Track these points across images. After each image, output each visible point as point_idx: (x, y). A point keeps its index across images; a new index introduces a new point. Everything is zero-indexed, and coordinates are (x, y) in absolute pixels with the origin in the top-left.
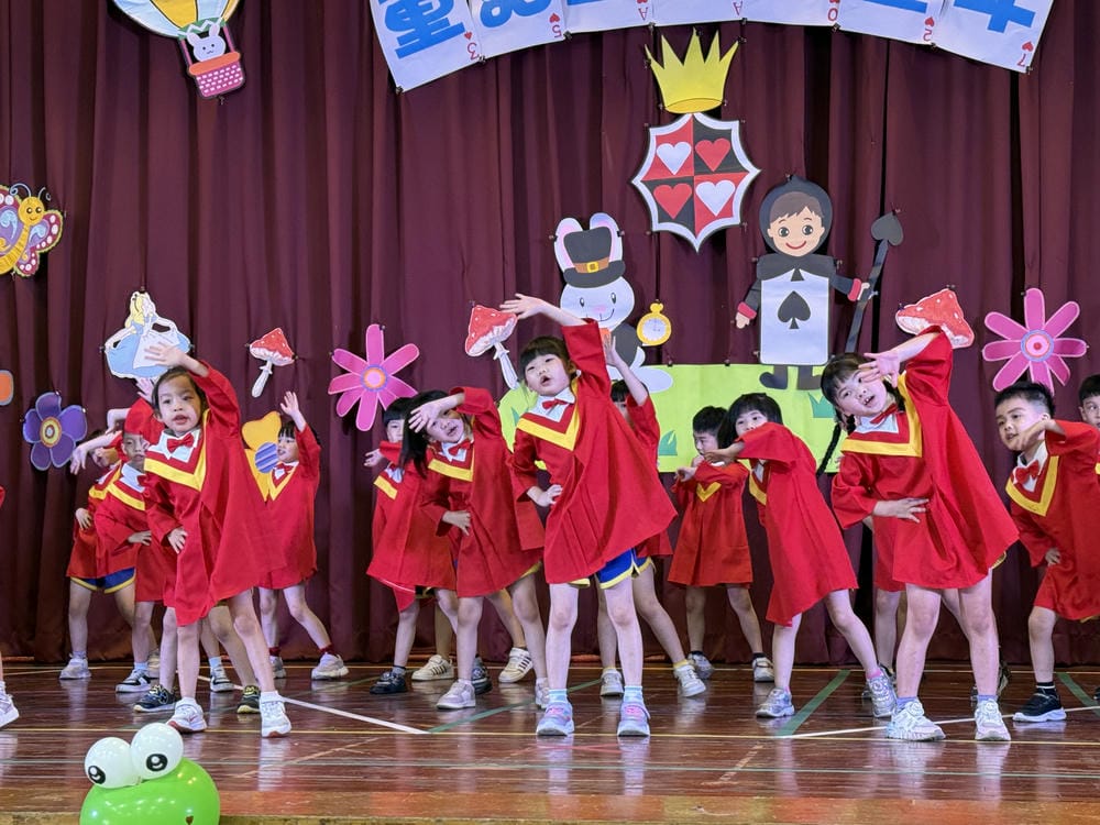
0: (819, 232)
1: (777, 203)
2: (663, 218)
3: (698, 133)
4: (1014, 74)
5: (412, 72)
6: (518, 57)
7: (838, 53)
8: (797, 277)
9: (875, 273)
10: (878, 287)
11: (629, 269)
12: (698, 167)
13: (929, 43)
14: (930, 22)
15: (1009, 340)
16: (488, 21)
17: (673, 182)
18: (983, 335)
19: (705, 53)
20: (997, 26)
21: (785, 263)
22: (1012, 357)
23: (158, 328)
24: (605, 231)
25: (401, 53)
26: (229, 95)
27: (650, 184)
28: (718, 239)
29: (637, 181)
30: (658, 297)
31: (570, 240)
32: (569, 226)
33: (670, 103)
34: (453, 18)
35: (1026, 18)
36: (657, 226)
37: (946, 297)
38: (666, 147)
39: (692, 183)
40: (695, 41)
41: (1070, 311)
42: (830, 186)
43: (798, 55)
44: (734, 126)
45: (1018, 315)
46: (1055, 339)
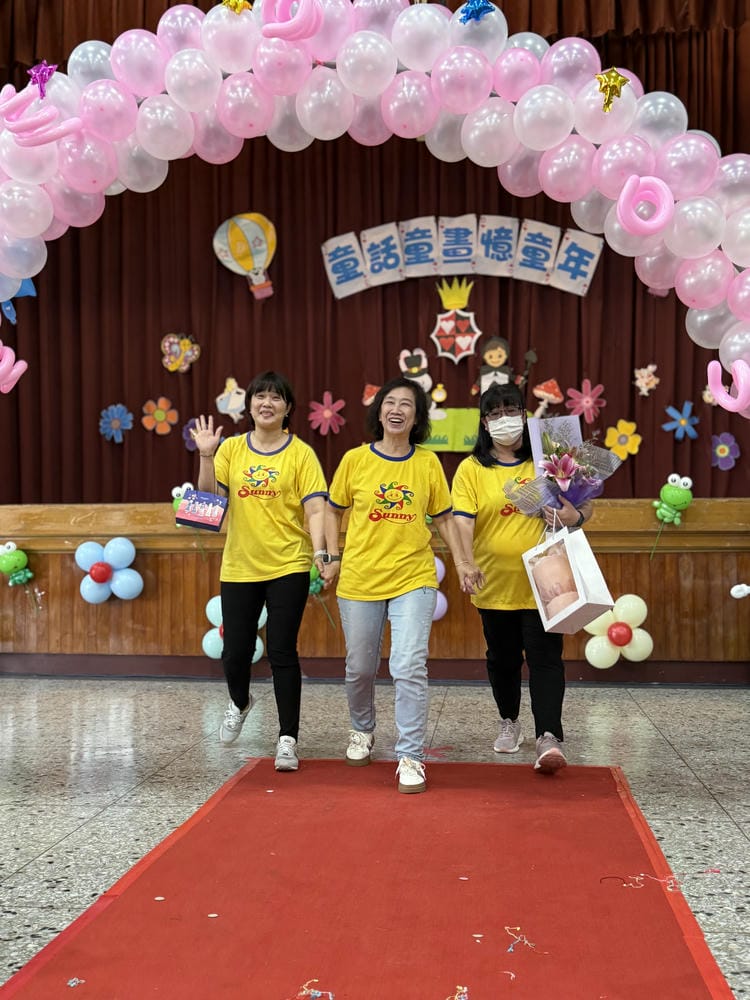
0: (504, 357)
1: (488, 346)
2: (443, 350)
3: (457, 317)
4: (579, 297)
5: (342, 291)
6: (384, 287)
7: (511, 286)
8: (496, 375)
9: (526, 373)
10: (527, 377)
11: (429, 371)
12: (457, 331)
13: (547, 284)
14: (548, 275)
15: (576, 400)
16: (373, 271)
17: (447, 337)
18: (567, 398)
19: (460, 283)
20: (573, 277)
21: (491, 369)
22: (578, 405)
23: (238, 393)
24: (419, 357)
25: (338, 283)
26: (268, 299)
27: (438, 337)
28: (465, 360)
29: (433, 336)
30: (440, 382)
31: (407, 360)
32: (405, 353)
33: (446, 304)
34: (359, 269)
35: (584, 274)
36: (441, 354)
37: (553, 382)
38: (444, 322)
39: (454, 337)
40: (456, 281)
41: (600, 388)
42: (510, 337)
43: (496, 287)
44: (471, 315)
45: (579, 389)
46: (594, 399)
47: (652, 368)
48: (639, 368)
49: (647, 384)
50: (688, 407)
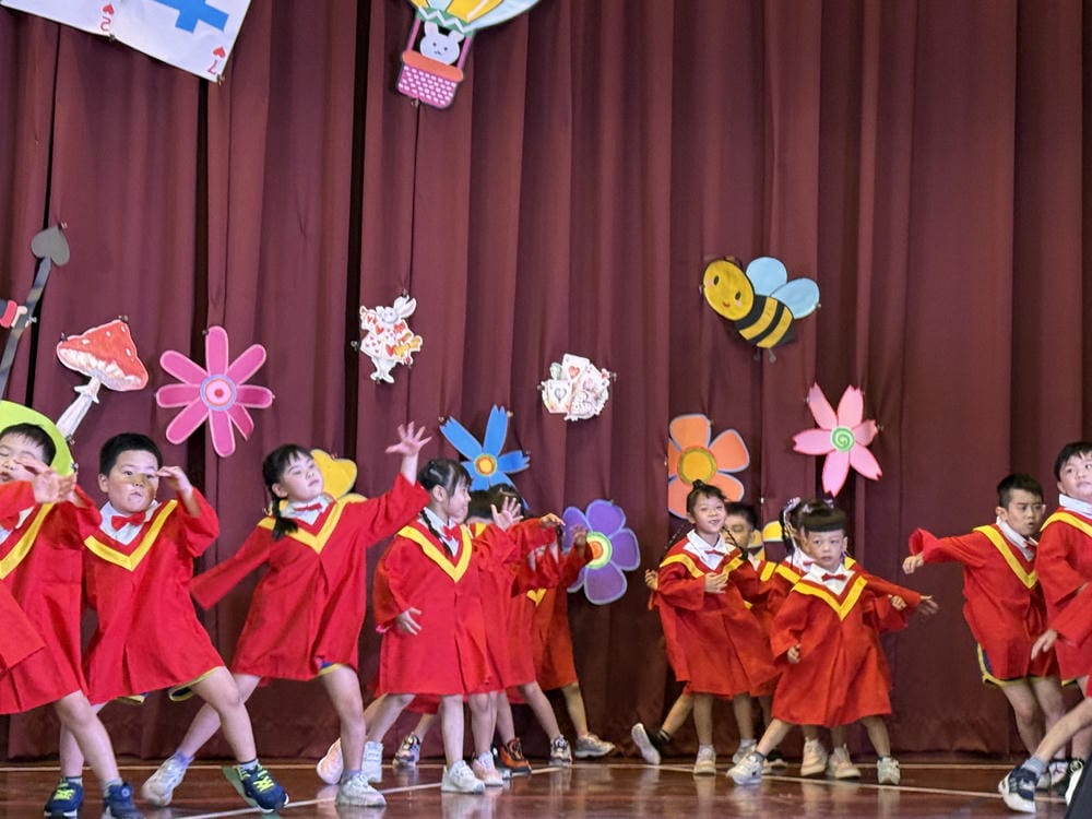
4: (204, 83)
10: (37, 312)
13: (107, 34)
14: (109, 9)
15: (188, 384)
18: (158, 377)
20: (186, 24)
22: (190, 405)
35: (218, 19)
37: (117, 328)
41: (256, 356)
45: (198, 355)
46: (238, 387)
47: (404, 306)
48: (372, 306)
49: (391, 351)
50: (499, 421)
